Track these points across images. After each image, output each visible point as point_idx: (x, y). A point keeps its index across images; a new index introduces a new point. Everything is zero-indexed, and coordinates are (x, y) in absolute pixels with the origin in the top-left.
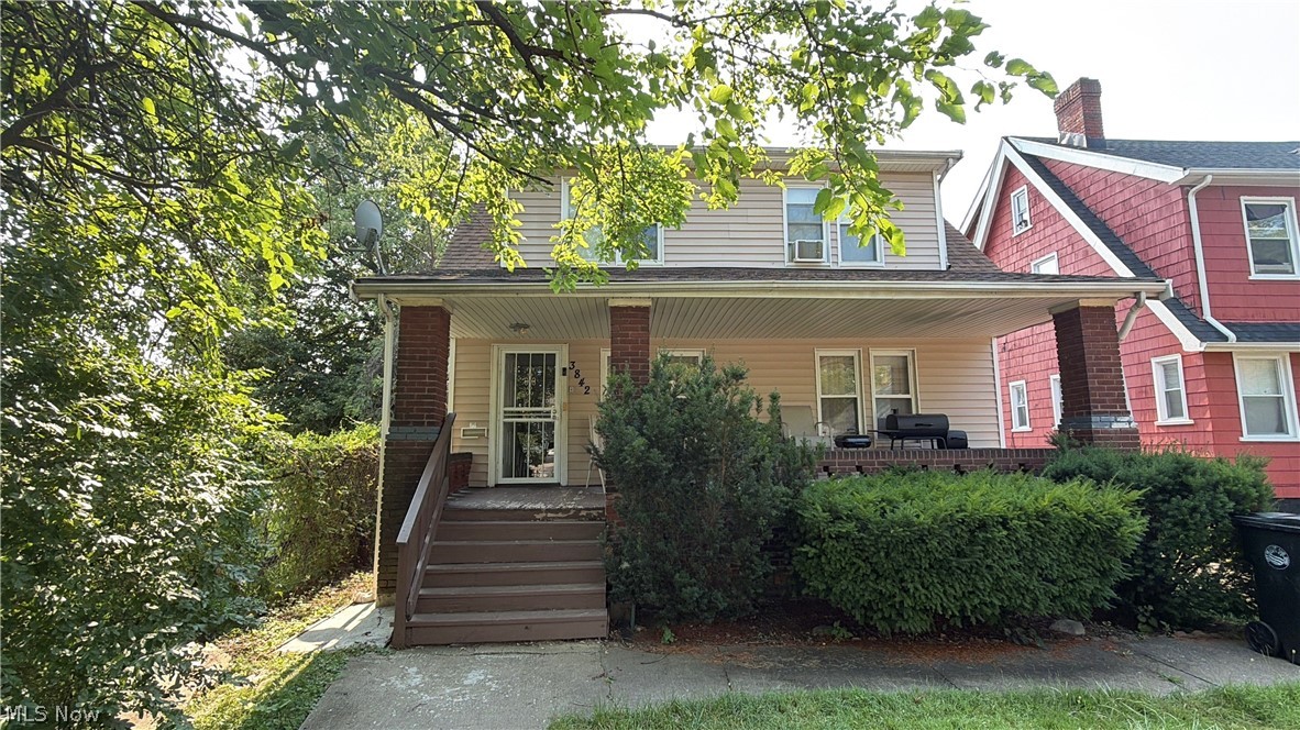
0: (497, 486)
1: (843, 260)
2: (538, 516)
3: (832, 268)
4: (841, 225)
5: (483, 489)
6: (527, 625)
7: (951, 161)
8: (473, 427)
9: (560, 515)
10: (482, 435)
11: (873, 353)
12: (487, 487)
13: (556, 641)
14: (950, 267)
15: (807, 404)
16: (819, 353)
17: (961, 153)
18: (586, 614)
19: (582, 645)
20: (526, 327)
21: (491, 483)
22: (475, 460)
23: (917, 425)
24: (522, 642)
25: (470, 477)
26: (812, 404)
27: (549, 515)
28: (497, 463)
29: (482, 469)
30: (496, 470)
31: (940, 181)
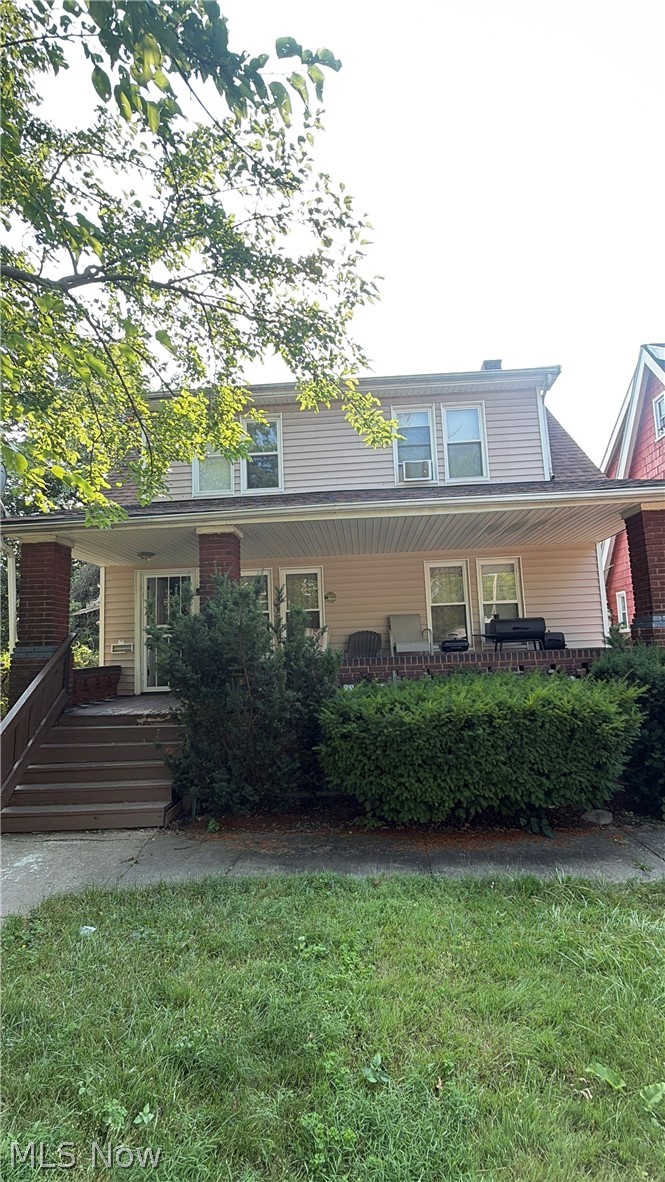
0: (142, 694)
1: (450, 477)
2: (139, 721)
3: (439, 485)
4: (448, 445)
5: (130, 697)
6: (96, 815)
7: (549, 376)
8: (121, 643)
9: (158, 719)
10: (128, 650)
11: (480, 562)
12: (135, 695)
13: (121, 829)
14: (553, 477)
15: (418, 612)
16: (428, 566)
17: (559, 367)
18: (149, 806)
19: (141, 834)
20: (151, 555)
21: (137, 691)
22: (124, 672)
23: (514, 629)
24: (91, 831)
25: (119, 687)
26: (421, 613)
27: (149, 720)
28: (142, 674)
29: (129, 680)
30: (142, 681)
31: (543, 397)
